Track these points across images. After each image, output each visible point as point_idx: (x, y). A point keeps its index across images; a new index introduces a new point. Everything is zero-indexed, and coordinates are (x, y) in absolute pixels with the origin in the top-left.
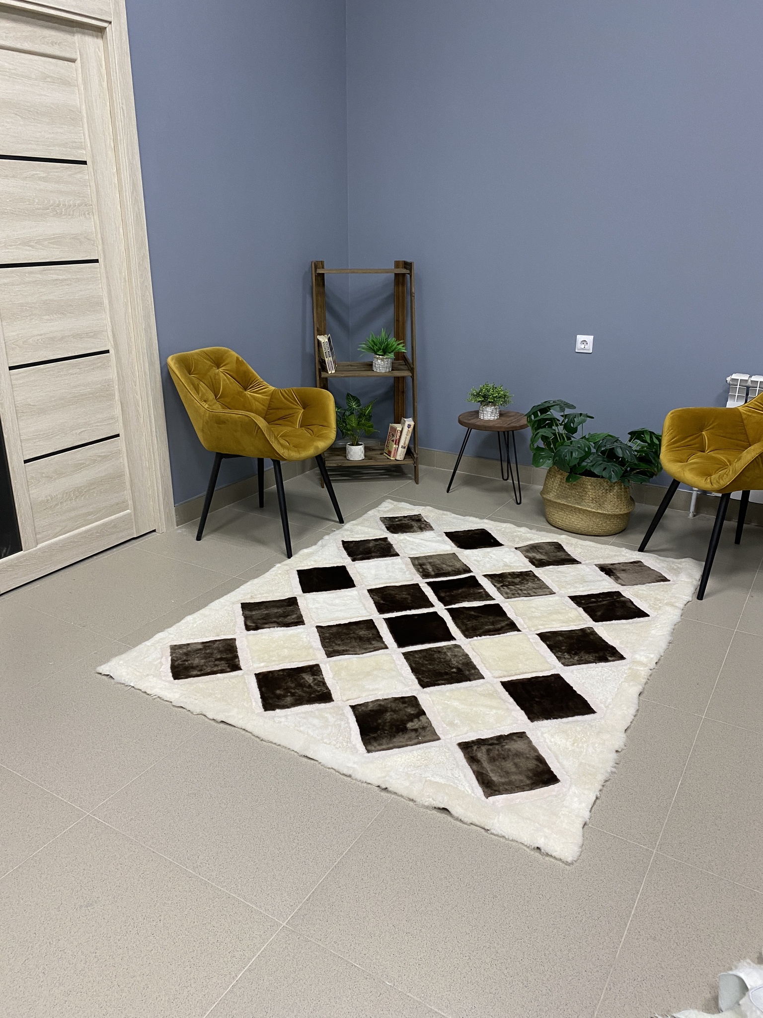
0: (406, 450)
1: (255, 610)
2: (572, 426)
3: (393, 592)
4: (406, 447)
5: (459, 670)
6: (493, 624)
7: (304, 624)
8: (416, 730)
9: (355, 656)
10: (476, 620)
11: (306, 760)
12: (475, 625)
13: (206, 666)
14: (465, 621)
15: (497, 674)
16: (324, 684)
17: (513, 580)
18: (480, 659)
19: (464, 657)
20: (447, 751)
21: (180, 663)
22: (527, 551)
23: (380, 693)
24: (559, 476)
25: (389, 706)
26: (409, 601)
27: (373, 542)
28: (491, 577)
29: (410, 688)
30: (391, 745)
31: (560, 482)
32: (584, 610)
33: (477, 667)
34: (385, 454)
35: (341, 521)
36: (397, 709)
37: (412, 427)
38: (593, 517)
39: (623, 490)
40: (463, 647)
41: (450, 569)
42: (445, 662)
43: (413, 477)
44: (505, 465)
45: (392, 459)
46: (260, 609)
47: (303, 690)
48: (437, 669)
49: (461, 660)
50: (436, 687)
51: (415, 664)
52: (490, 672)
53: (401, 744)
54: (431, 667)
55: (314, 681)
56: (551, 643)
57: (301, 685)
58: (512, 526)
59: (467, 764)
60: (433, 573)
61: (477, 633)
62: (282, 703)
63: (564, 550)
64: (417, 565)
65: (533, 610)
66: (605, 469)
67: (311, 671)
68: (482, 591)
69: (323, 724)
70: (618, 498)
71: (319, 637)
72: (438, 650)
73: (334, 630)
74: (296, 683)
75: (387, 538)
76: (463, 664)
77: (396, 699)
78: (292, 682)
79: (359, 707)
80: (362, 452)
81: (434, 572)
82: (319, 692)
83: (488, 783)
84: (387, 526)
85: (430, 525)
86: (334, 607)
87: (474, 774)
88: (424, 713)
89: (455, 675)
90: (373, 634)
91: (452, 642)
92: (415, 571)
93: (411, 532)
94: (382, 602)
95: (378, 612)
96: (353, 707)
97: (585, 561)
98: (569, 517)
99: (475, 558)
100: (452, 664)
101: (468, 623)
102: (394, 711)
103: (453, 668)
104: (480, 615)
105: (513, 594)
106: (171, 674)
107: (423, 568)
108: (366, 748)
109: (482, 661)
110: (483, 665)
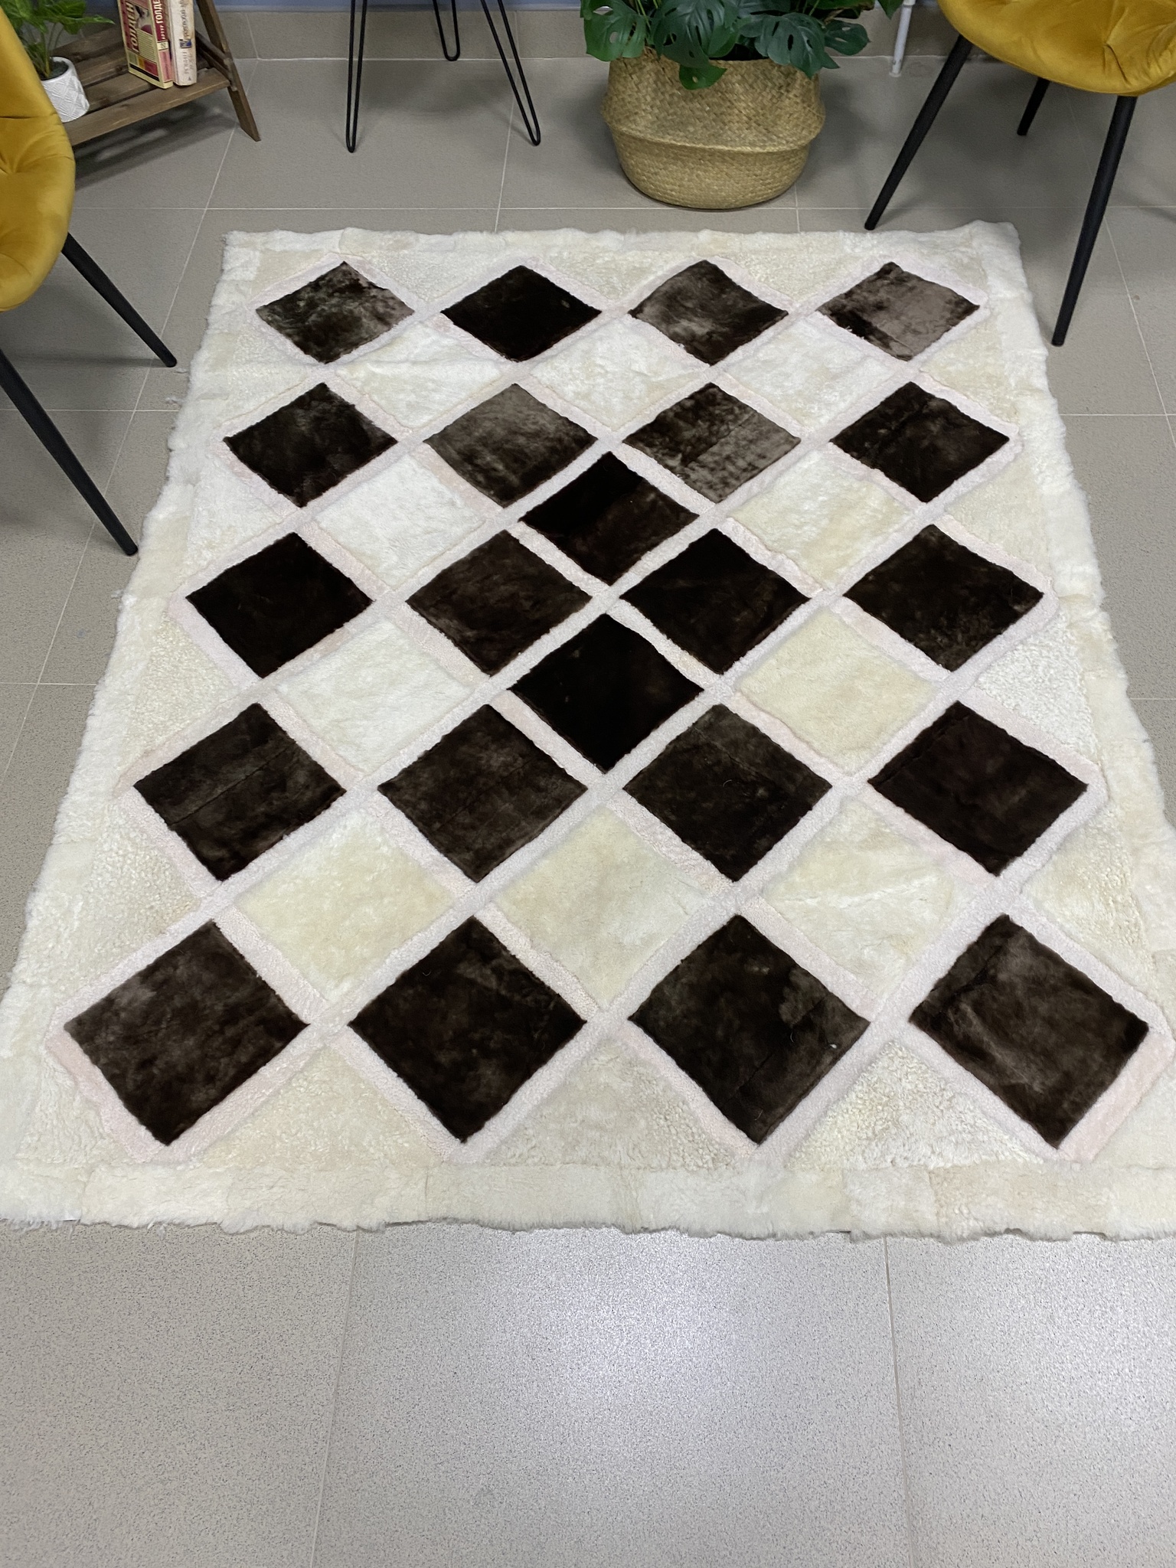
0: (193, 51)
1: (187, 794)
3: (471, 586)
4: (193, 42)
5: (768, 784)
7: (344, 792)
8: (807, 1022)
10: (702, 603)
12: (711, 622)
13: (213, 1057)
16: (528, 975)
17: (694, 431)
18: (786, 730)
19: (753, 739)
20: (904, 1053)
21: (139, 1078)
22: (663, 316)
24: (650, 66)
25: (710, 976)
27: (301, 411)
28: (646, 442)
29: (712, 895)
30: (788, 1098)
32: (888, 476)
33: (797, 757)
34: (132, 70)
35: (169, 358)
36: (730, 978)
40: (730, 707)
41: (540, 448)
42: (727, 773)
45: (166, 86)
46: (196, 785)
47: (495, 1021)
48: (727, 807)
49: (754, 753)
51: (672, 811)
52: (832, 762)
53: (807, 1082)
54: (710, 804)
55: (500, 979)
56: (892, 612)
59: (964, 1071)
60: (513, 477)
61: (732, 646)
62: (481, 1094)
63: (731, 283)
64: (461, 462)
65: (795, 518)
67: (471, 949)
68: (652, 495)
69: (615, 1113)
70: (803, 101)
71: (410, 824)
72: (691, 743)
73: (426, 782)
74: (465, 1005)
75: (323, 387)
76: (766, 763)
77: (708, 947)
78: (455, 1008)
79: (651, 1015)
81: (515, 471)
83: (1035, 1107)
84: (294, 338)
85: (391, 296)
87: (999, 1096)
88: (787, 959)
89: (771, 805)
90: (522, 756)
91: (701, 702)
92: (468, 484)
93: (365, 340)
94: (470, 633)
95: (484, 671)
96: (640, 1021)
97: (789, 302)
100: (746, 773)
101: (694, 621)
102: (730, 988)
103: (753, 786)
104: (700, 583)
105: (723, 481)
106: (144, 1133)
107: (480, 469)
108: (745, 1133)
109: (795, 734)
110: (804, 746)
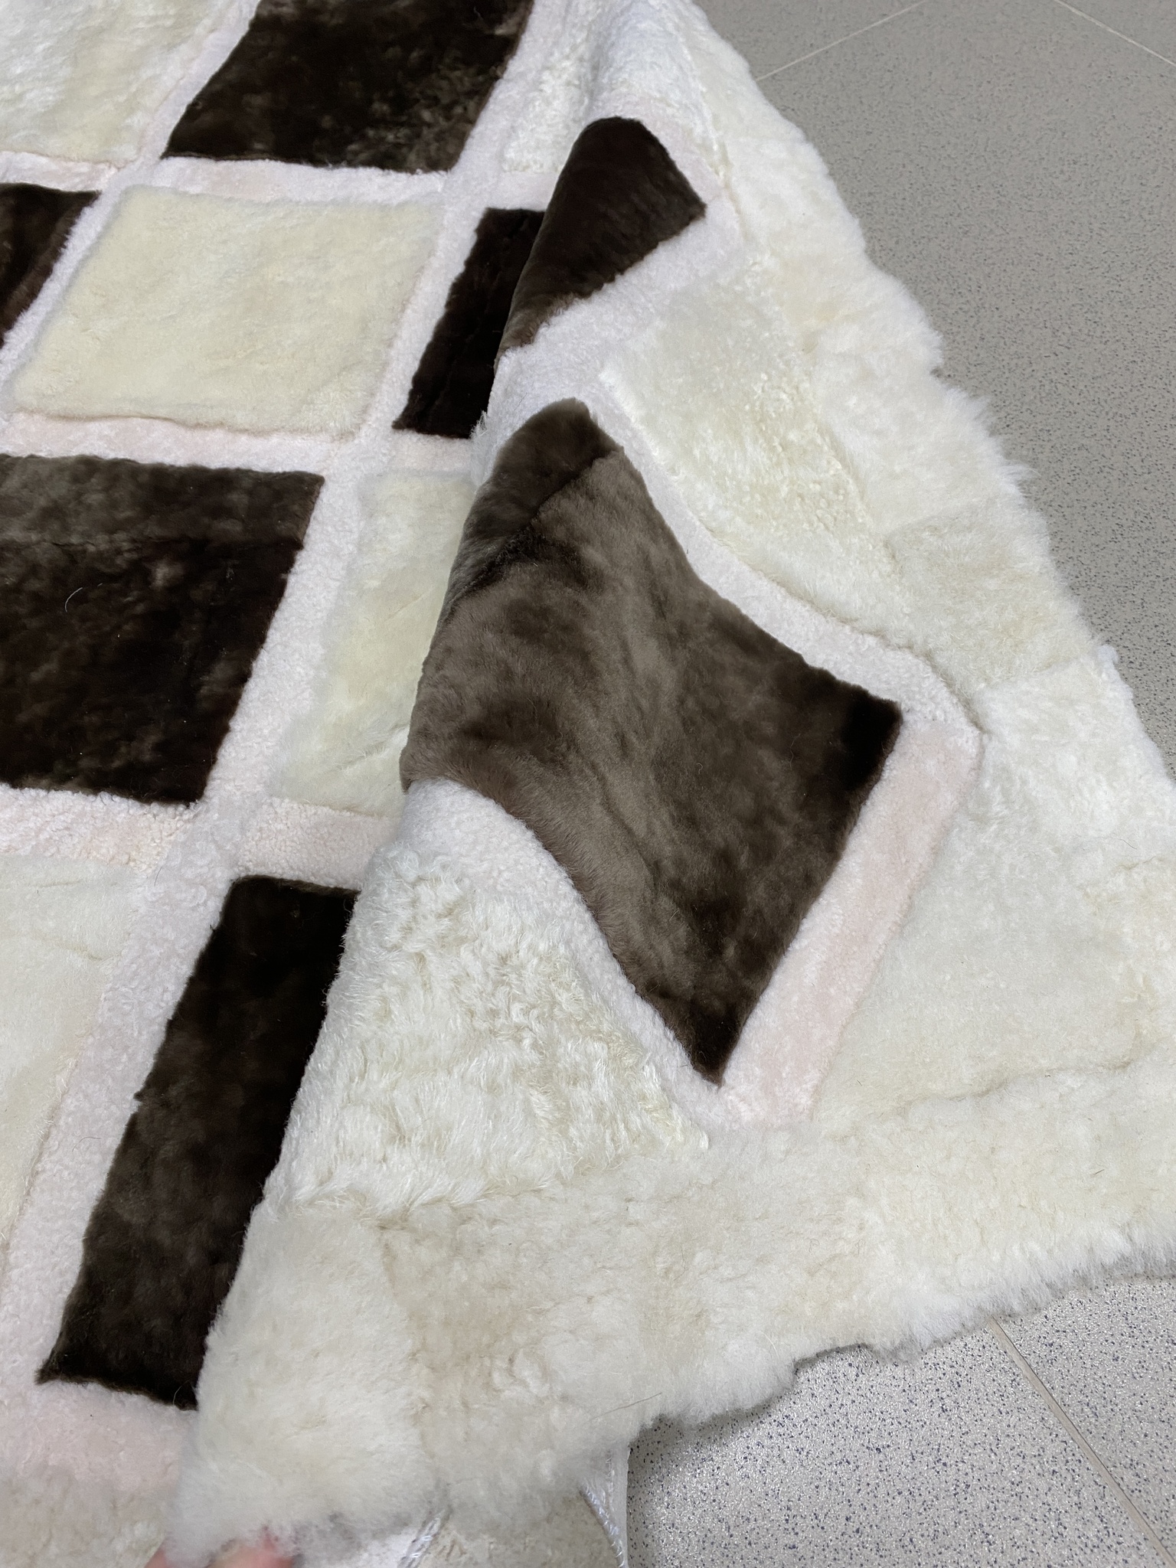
29: (146, 871)
48: (94, 648)
49: (109, 508)
52: (295, 431)
54: (51, 665)
109: (182, 424)
110: (219, 435)
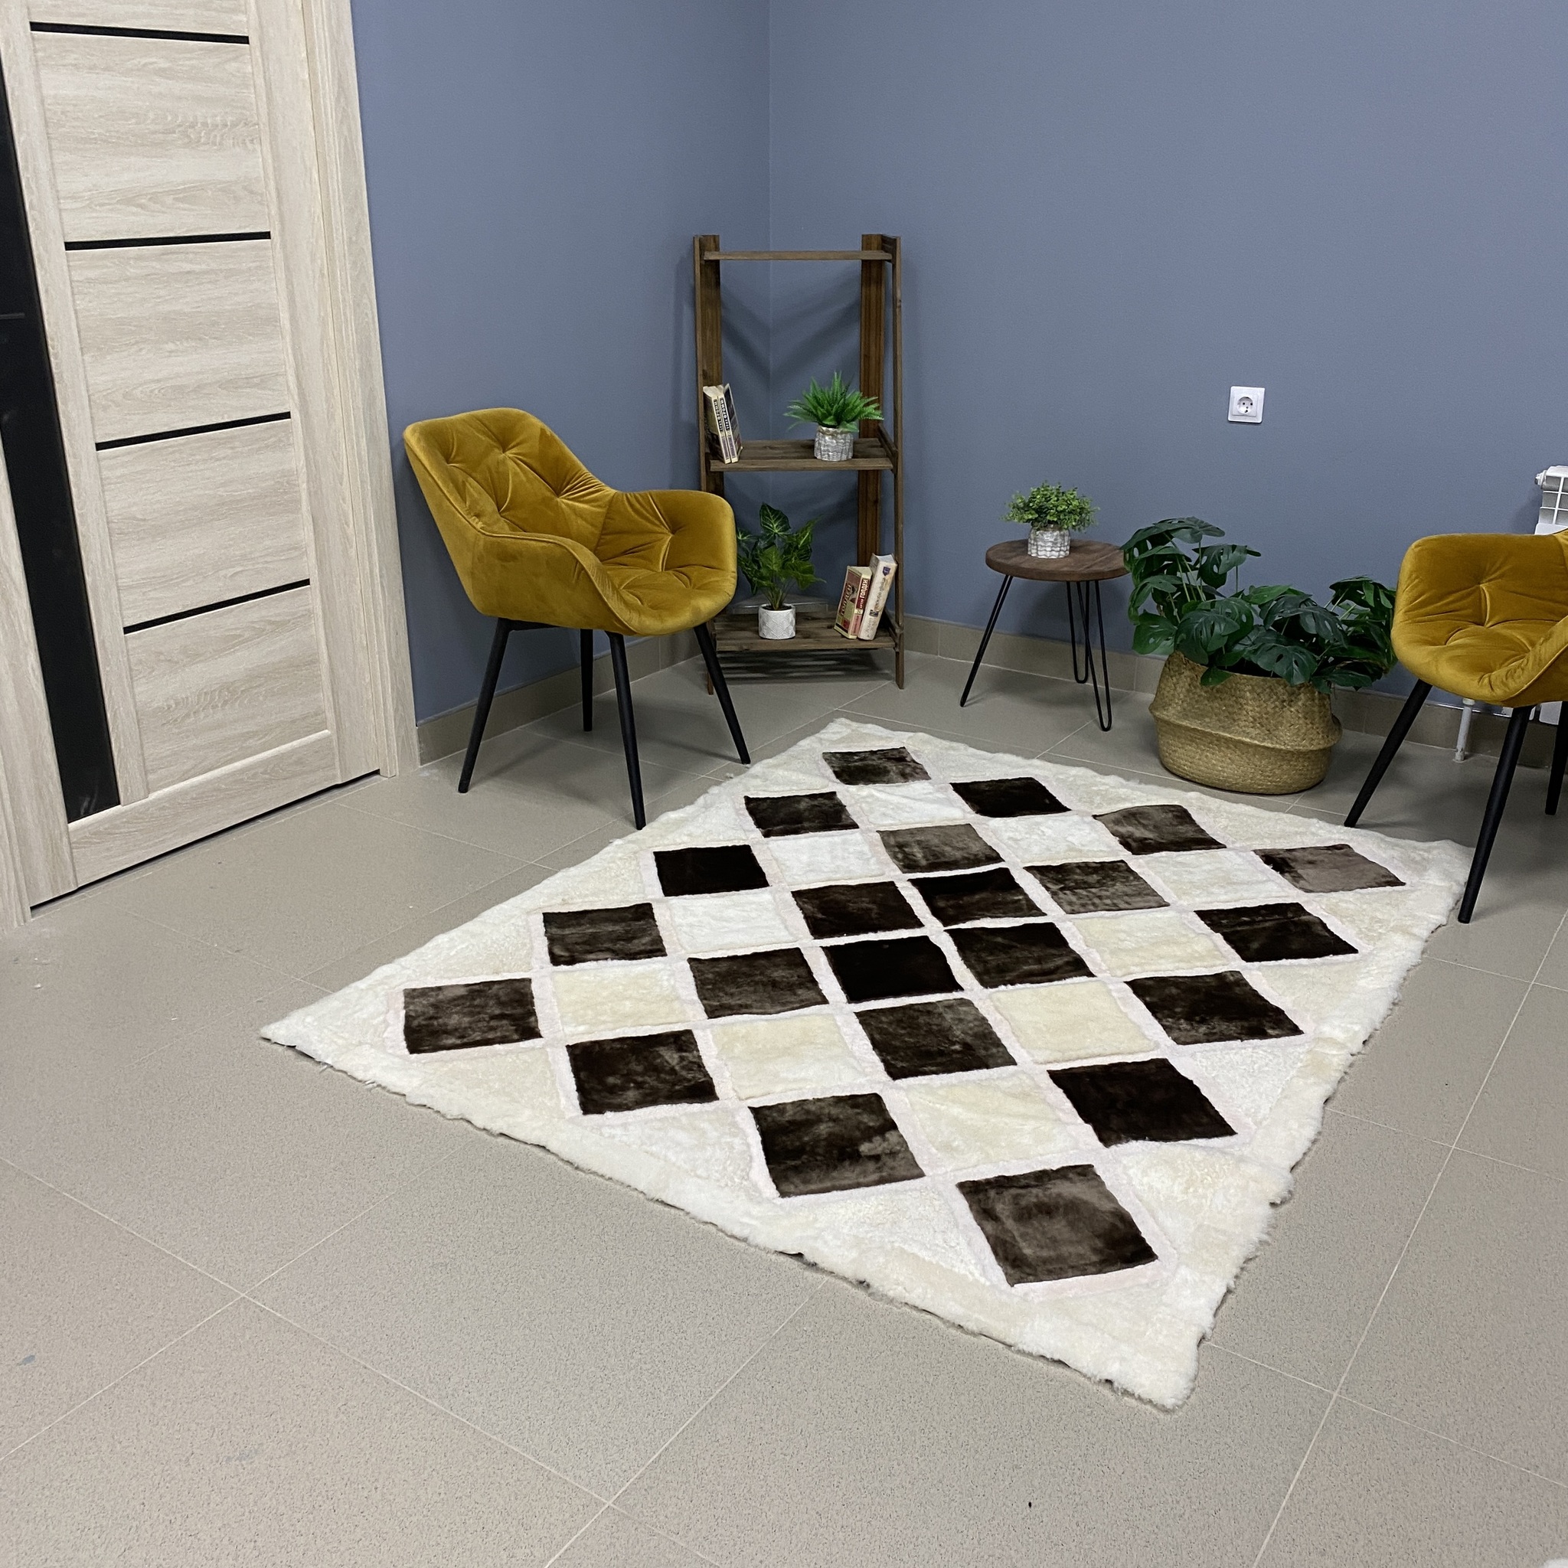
0: (878, 619)
1: (569, 926)
2: (1215, 569)
3: (843, 897)
4: (880, 614)
5: (967, 1046)
6: (1039, 961)
7: (666, 955)
8: (876, 1158)
9: (763, 1017)
10: (1006, 953)
11: (660, 1207)
12: (1003, 963)
13: (474, 1031)
14: (983, 955)
15: (1042, 1056)
16: (701, 1066)
17: (1085, 878)
18: (1008, 1027)
19: (976, 1023)
20: (936, 1197)
22: (1117, 822)
23: (808, 1087)
24: (1187, 673)
25: (827, 1111)
26: (873, 916)
27: (807, 800)
28: (1042, 872)
29: (868, 1078)
30: (828, 1184)
31: (1190, 685)
32: (1225, 939)
33: (1004, 1042)
34: (836, 627)
35: (745, 759)
36: (841, 1117)
37: (892, 572)
38: (1254, 755)
39: (1317, 701)
40: (976, 1004)
41: (958, 855)
42: (939, 1031)
43: (894, 675)
44: (1081, 652)
45: (850, 637)
46: (580, 925)
47: (658, 1077)
48: (924, 1045)
49: (971, 1029)
50: (919, 1077)
51: (880, 1034)
52: (1028, 1052)
53: (846, 1182)
54: (912, 1040)
55: (681, 1062)
56: (1155, 1000)
57: (656, 1070)
58: (1090, 773)
59: (974, 1223)
60: (924, 863)
61: (1007, 978)
62: (618, 1100)
63: (1192, 822)
64: (893, 846)
65: (1122, 936)
66: (1280, 657)
67: (675, 1042)
68: (1021, 897)
69: (696, 1142)
70: (1306, 719)
71: (692, 979)
72: (927, 1009)
73: (724, 967)
74: (646, 1064)
75: (834, 793)
76: (976, 1036)
77: (838, 1100)
78: (639, 1062)
79: (767, 1112)
80: (791, 623)
81: (927, 860)
82: (689, 1081)
83: (1014, 1260)
84: (837, 769)
85: (922, 769)
86: (725, 924)
87: (988, 1241)
88: (893, 1126)
89: (958, 1056)
90: (798, 976)
91: (956, 995)
92: (889, 857)
93: (884, 782)
94: (820, 916)
95: (812, 934)
96: (755, 1111)
97: (1233, 842)
98: (1207, 756)
99: (1011, 835)
100: (954, 1036)
101: (989, 958)
102: (835, 1120)
104: (1015, 944)
105: (1083, 905)
107: (904, 853)
108: (777, 1188)
109: (1012, 1029)
110: (1014, 1038)
